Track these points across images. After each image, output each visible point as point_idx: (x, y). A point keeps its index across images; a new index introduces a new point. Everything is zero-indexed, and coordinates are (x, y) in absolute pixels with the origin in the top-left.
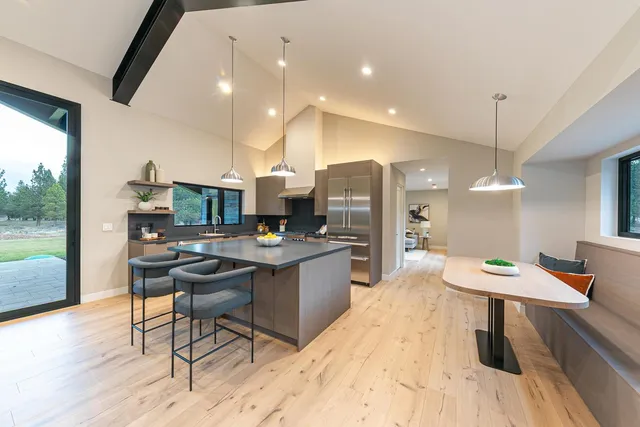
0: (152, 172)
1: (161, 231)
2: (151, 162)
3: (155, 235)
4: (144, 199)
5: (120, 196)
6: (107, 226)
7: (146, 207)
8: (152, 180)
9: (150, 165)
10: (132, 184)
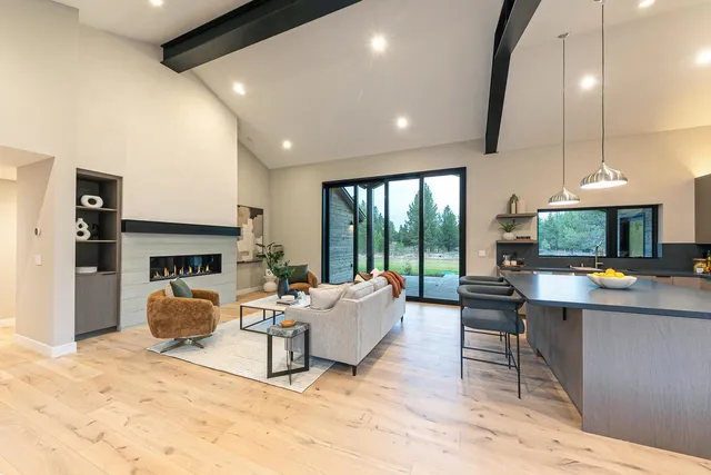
0: (514, 204)
1: (520, 259)
2: (514, 196)
3: (514, 263)
4: (508, 230)
5: (491, 228)
6: (482, 253)
7: (510, 236)
8: (514, 212)
9: (514, 198)
10: (500, 218)
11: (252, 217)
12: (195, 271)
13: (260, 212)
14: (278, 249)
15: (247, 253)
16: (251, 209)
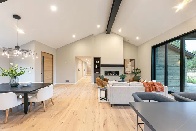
11: (131, 61)
12: (114, 74)
13: (134, 60)
14: (139, 70)
15: (129, 71)
16: (130, 59)
